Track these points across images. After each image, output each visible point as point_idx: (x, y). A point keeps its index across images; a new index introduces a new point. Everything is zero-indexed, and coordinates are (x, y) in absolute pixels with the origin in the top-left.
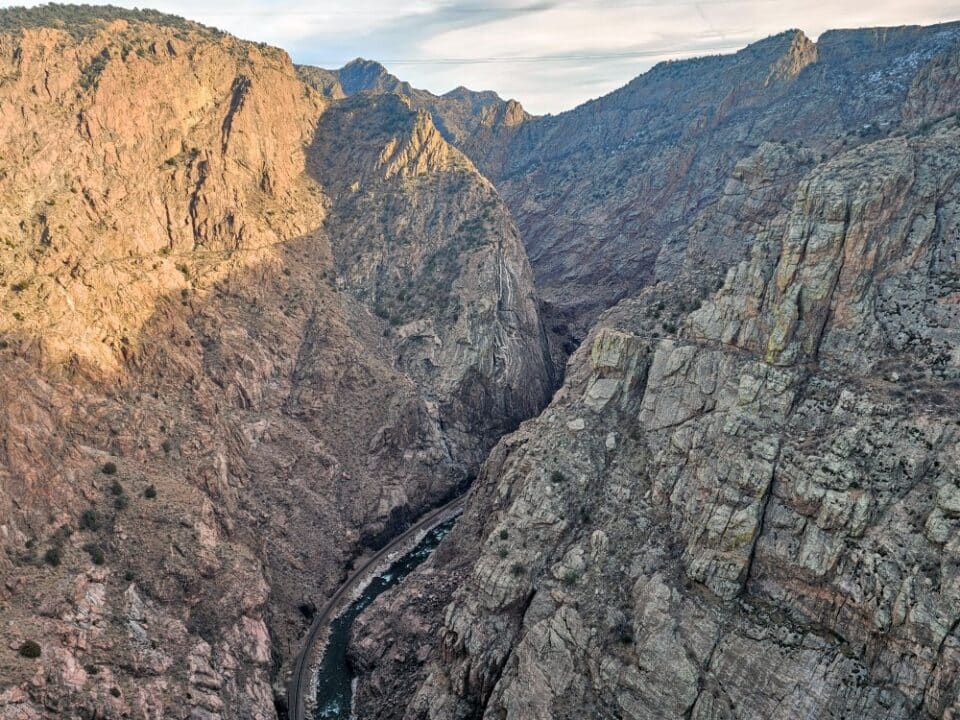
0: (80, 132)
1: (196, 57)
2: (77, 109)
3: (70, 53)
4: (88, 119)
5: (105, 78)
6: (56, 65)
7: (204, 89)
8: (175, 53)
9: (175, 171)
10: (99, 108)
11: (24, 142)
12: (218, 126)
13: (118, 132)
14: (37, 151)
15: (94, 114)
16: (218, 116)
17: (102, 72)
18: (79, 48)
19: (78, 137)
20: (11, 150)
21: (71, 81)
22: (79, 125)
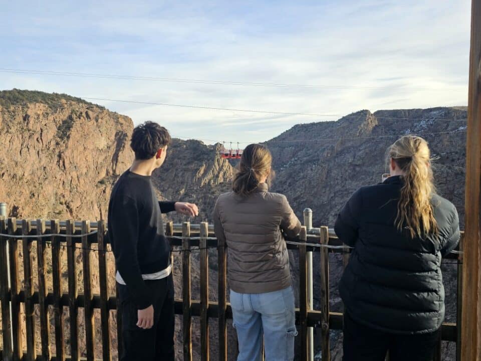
0: (59, 166)
1: (100, 120)
2: (57, 151)
3: (51, 118)
4: (65, 157)
5: (73, 133)
6: (45, 125)
7: (103, 138)
8: (90, 118)
9: (105, 188)
10: (69, 151)
11: (39, 173)
12: (110, 160)
13: (78, 165)
14: (46, 179)
15: (67, 154)
16: (110, 154)
17: (71, 129)
18: (56, 115)
19: (58, 169)
20: (32, 179)
21: (53, 134)
22: (58, 161)
